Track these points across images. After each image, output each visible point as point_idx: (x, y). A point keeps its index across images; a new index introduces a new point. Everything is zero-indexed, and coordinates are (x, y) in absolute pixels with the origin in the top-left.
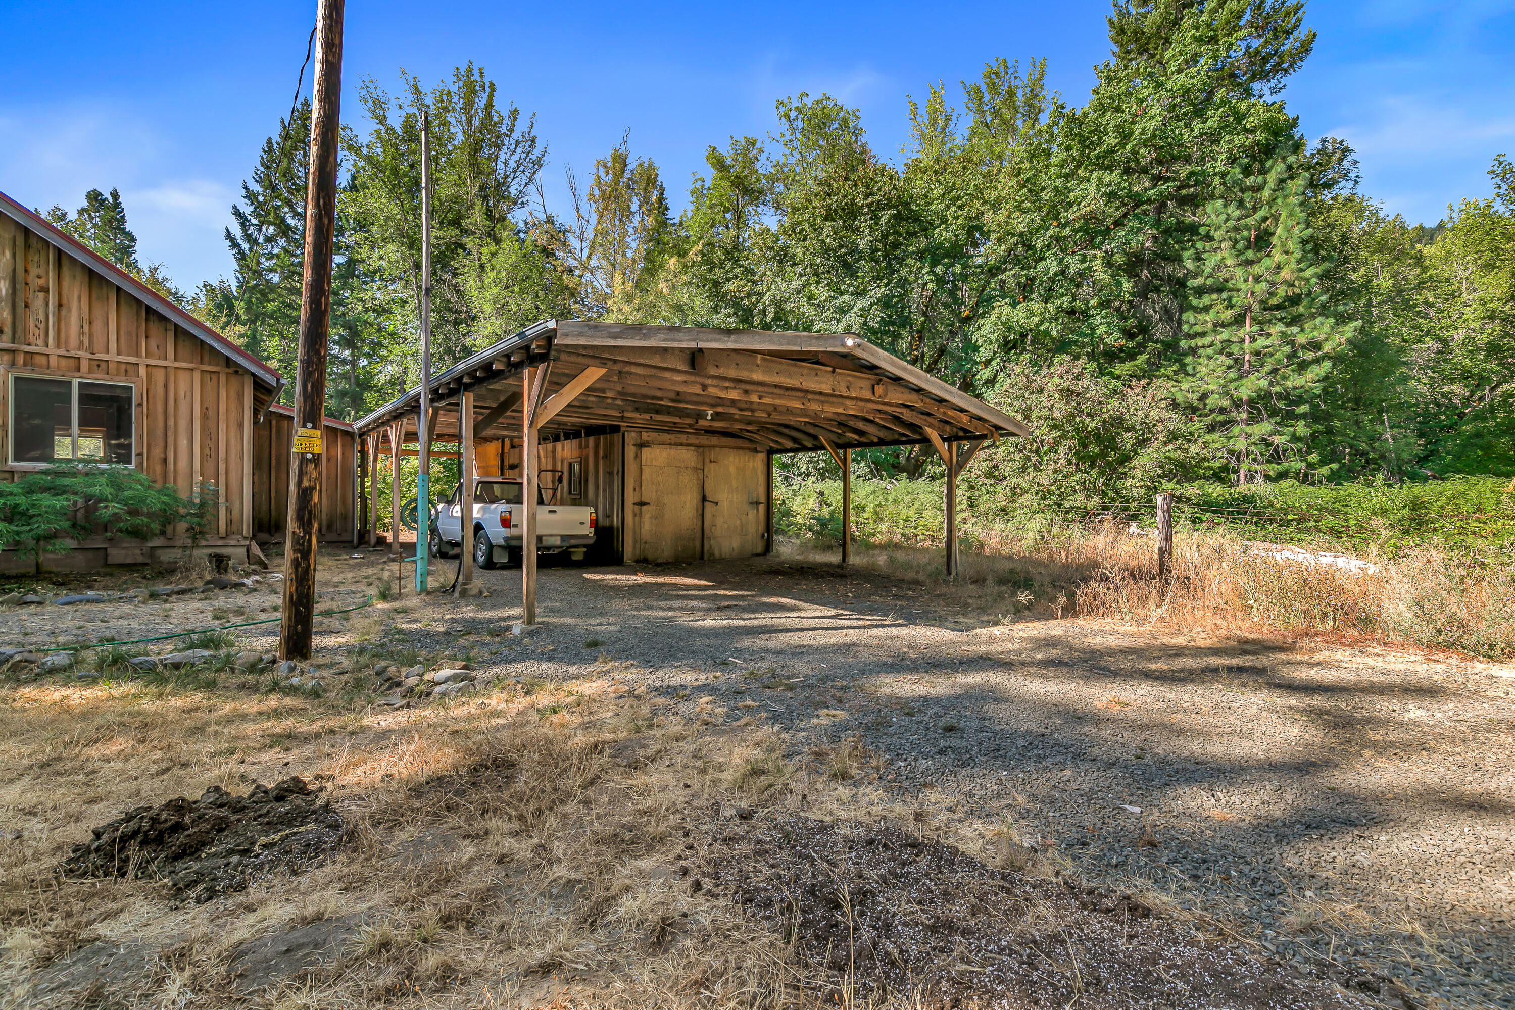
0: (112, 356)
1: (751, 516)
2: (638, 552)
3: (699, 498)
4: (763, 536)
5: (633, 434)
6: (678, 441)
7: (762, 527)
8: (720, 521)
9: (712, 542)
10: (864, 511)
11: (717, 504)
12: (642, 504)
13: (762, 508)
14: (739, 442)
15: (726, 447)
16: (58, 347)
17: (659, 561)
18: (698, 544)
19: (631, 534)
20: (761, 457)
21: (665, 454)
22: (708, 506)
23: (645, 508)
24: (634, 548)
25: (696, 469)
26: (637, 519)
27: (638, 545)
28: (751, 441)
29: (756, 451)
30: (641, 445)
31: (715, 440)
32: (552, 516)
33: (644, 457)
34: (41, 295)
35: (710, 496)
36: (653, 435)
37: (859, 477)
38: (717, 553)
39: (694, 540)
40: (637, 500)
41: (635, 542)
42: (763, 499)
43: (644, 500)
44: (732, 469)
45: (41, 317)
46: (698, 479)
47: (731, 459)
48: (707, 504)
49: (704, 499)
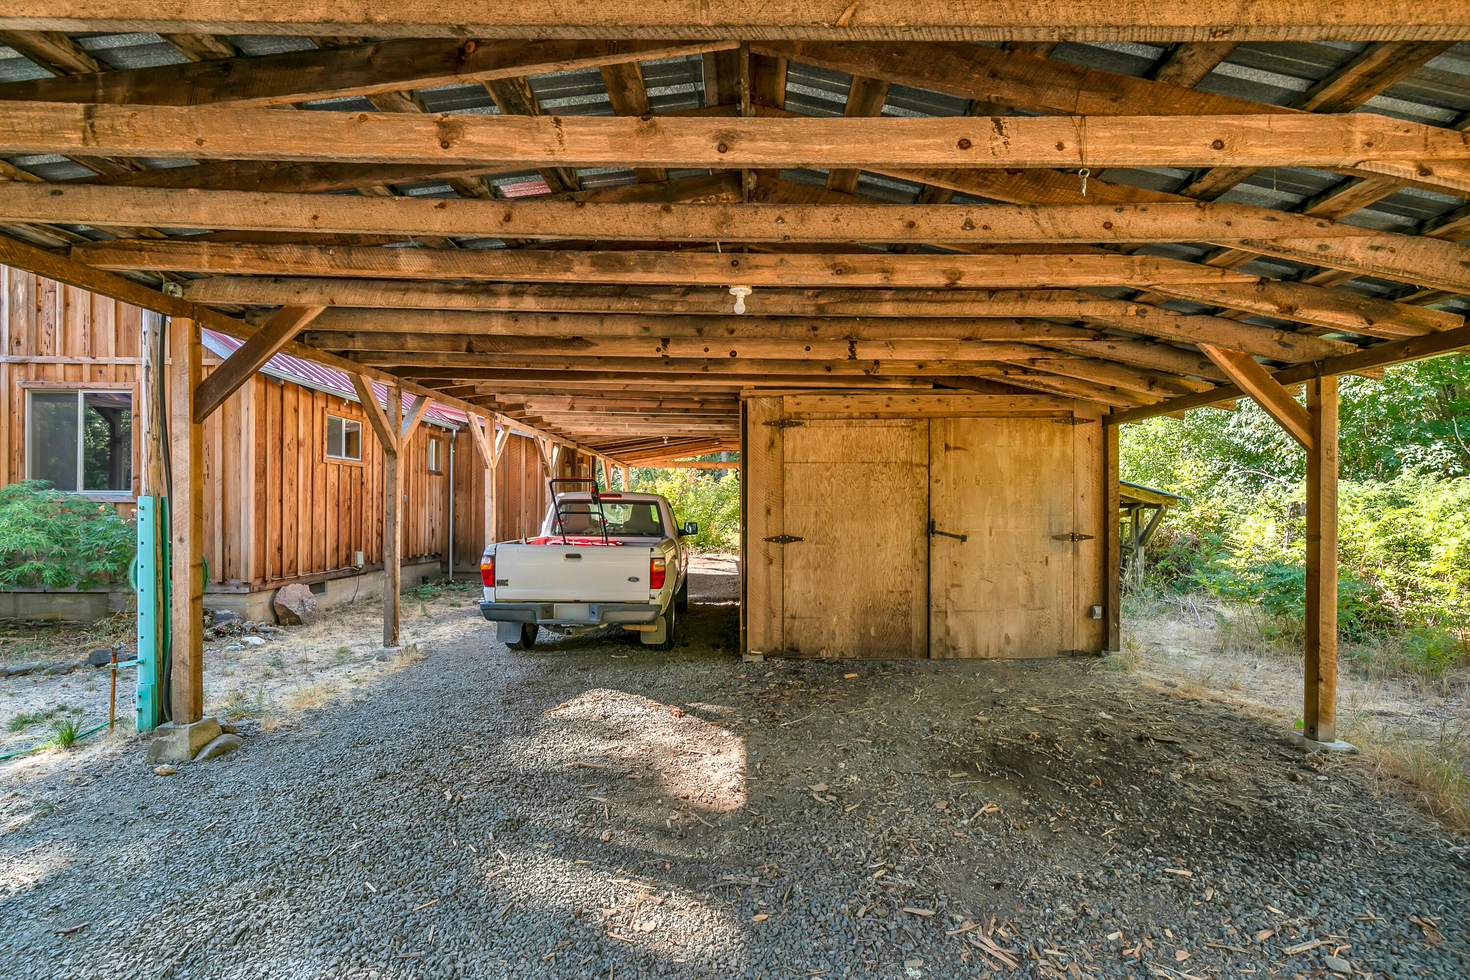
0: (112, 359)
1: (1055, 564)
2: (777, 635)
3: (919, 526)
4: (1090, 613)
5: (765, 402)
6: (868, 409)
7: (1087, 592)
8: (970, 577)
9: (951, 621)
10: (1425, 554)
11: (963, 538)
12: (785, 539)
13: (1088, 550)
14: (1023, 403)
15: (989, 415)
16: (65, 354)
17: (824, 654)
18: (917, 625)
19: (762, 599)
20: (1092, 430)
21: (835, 437)
22: (942, 548)
23: (791, 547)
24: (769, 628)
25: (909, 465)
26: (775, 568)
27: (777, 622)
28: (1056, 397)
29: (1071, 419)
30: (782, 424)
31: (957, 401)
32: (573, 563)
33: (789, 445)
34: (51, 295)
35: (944, 521)
36: (808, 401)
37: (1425, 471)
38: (964, 648)
39: (906, 614)
40: (773, 533)
41: (771, 613)
42: (1090, 525)
43: (790, 531)
44: (1004, 463)
45: (51, 322)
46: (917, 486)
47: (1002, 440)
48: (936, 539)
49: (930, 529)
